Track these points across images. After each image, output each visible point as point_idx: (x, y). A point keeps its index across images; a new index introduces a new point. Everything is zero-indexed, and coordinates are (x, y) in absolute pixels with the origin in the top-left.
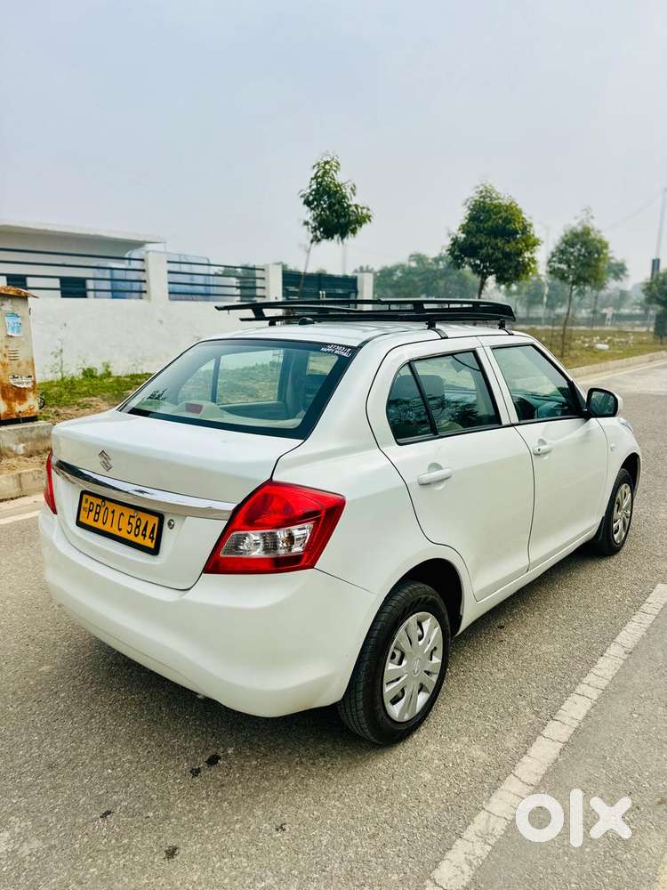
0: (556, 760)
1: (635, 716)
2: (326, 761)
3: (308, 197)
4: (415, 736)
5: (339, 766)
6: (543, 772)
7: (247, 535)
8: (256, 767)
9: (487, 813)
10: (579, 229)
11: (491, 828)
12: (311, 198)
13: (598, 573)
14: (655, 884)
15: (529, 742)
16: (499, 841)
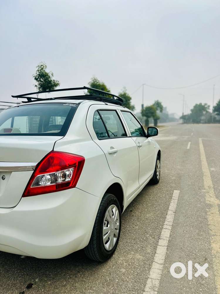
0: (167, 253)
1: (185, 232)
2: (81, 275)
3: (36, 77)
4: (114, 256)
5: (87, 275)
6: (164, 258)
7: (44, 176)
8: (51, 284)
9: (151, 279)
10: (123, 93)
11: (154, 284)
12: (37, 77)
13: (155, 189)
14: (217, 290)
15: (155, 248)
16: (159, 289)
